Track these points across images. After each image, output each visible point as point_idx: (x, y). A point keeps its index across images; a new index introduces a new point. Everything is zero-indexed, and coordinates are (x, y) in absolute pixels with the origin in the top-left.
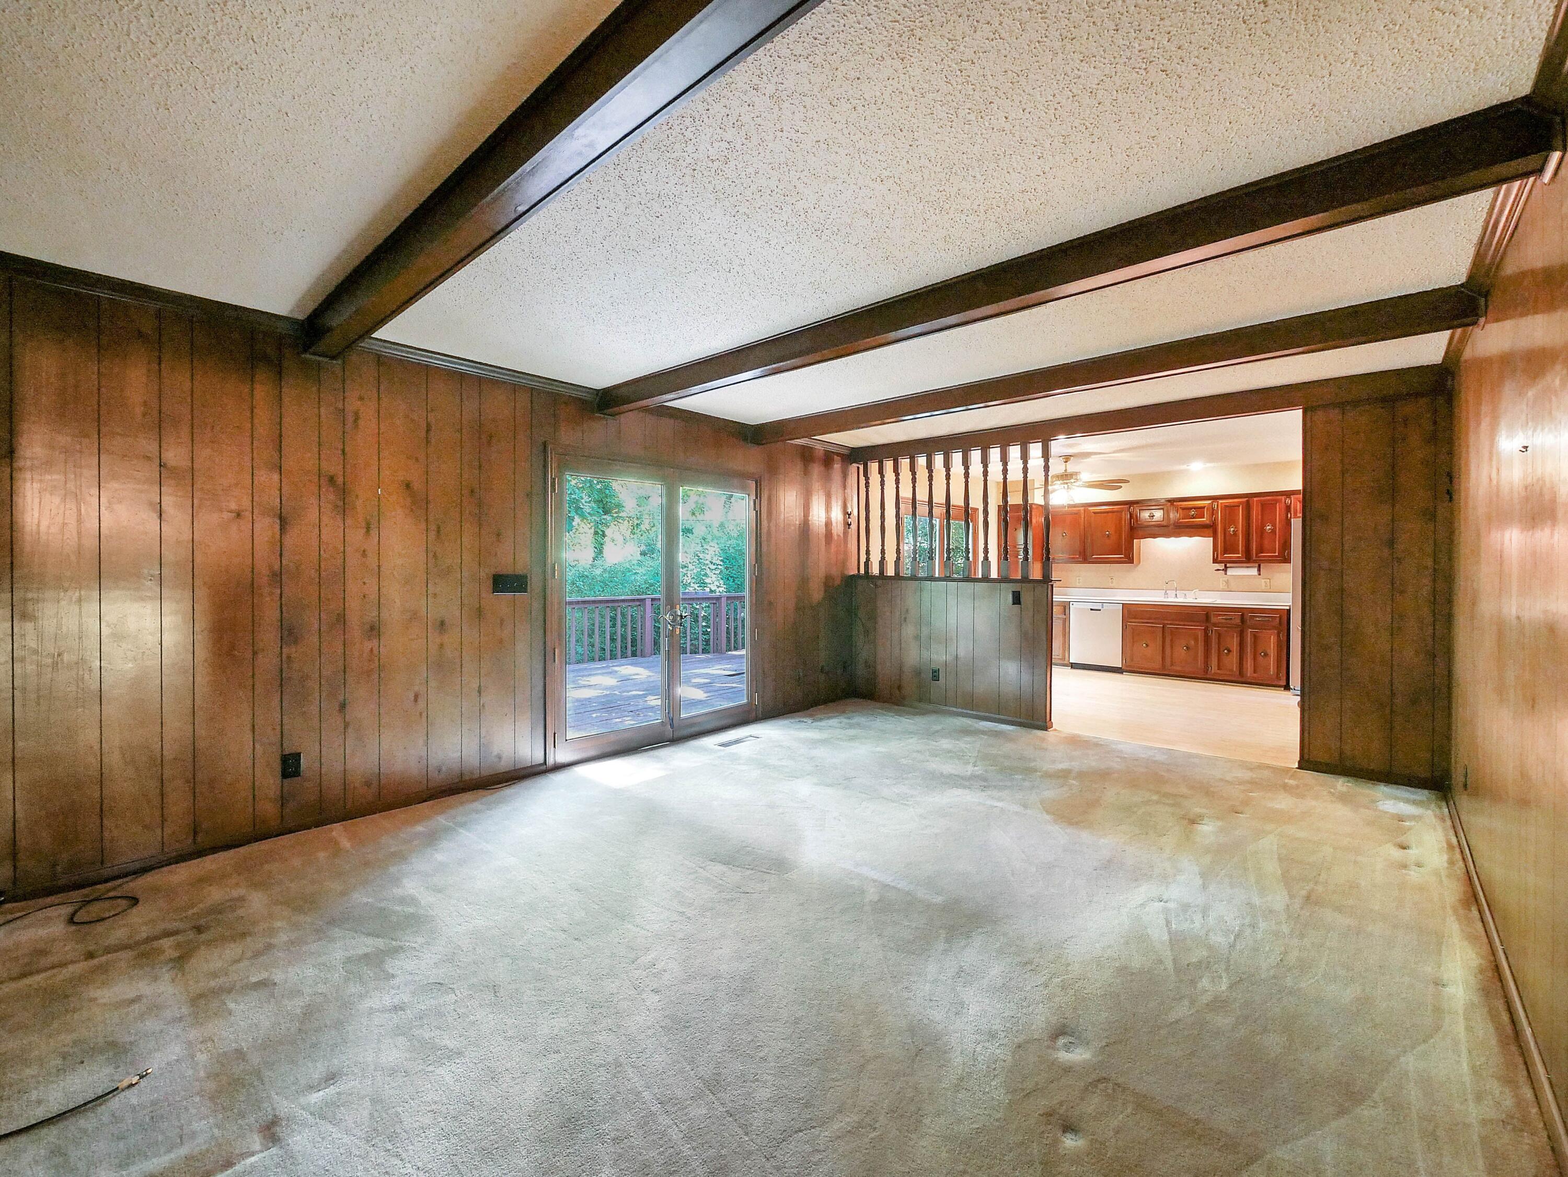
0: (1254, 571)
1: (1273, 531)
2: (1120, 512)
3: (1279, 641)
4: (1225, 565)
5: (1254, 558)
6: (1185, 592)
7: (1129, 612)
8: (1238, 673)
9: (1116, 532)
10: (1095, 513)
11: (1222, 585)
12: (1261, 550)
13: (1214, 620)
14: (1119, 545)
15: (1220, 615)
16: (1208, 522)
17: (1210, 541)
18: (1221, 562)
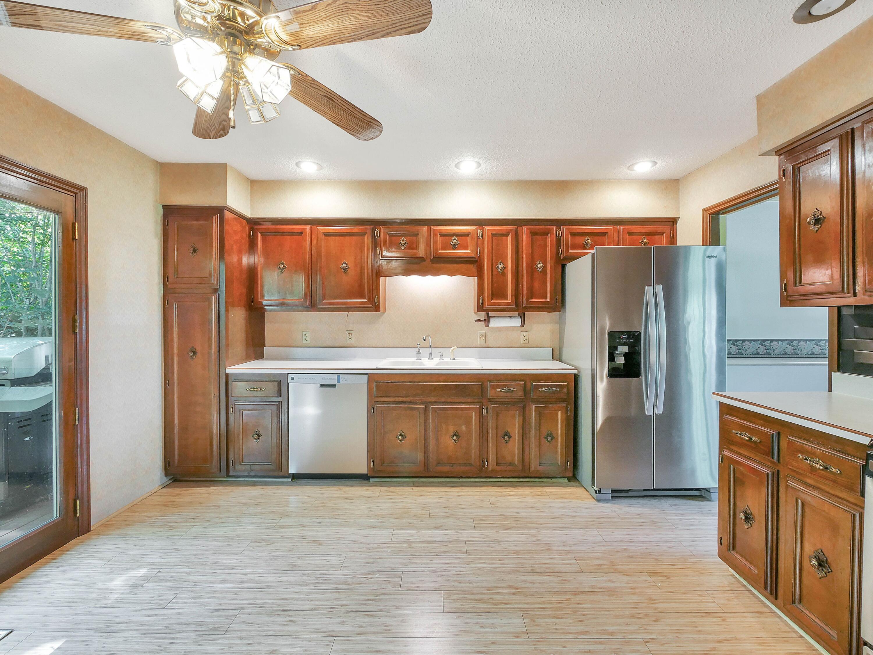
0: (516, 322)
1: (544, 270)
2: (362, 234)
3: (567, 419)
4: (488, 314)
5: (524, 304)
6: (441, 350)
7: (377, 386)
8: (521, 467)
9: (356, 265)
10: (327, 235)
11: (479, 341)
12: (531, 294)
13: (490, 393)
14: (361, 286)
15: (498, 386)
16: (473, 255)
17: (473, 281)
18: (483, 311)
